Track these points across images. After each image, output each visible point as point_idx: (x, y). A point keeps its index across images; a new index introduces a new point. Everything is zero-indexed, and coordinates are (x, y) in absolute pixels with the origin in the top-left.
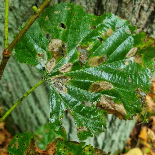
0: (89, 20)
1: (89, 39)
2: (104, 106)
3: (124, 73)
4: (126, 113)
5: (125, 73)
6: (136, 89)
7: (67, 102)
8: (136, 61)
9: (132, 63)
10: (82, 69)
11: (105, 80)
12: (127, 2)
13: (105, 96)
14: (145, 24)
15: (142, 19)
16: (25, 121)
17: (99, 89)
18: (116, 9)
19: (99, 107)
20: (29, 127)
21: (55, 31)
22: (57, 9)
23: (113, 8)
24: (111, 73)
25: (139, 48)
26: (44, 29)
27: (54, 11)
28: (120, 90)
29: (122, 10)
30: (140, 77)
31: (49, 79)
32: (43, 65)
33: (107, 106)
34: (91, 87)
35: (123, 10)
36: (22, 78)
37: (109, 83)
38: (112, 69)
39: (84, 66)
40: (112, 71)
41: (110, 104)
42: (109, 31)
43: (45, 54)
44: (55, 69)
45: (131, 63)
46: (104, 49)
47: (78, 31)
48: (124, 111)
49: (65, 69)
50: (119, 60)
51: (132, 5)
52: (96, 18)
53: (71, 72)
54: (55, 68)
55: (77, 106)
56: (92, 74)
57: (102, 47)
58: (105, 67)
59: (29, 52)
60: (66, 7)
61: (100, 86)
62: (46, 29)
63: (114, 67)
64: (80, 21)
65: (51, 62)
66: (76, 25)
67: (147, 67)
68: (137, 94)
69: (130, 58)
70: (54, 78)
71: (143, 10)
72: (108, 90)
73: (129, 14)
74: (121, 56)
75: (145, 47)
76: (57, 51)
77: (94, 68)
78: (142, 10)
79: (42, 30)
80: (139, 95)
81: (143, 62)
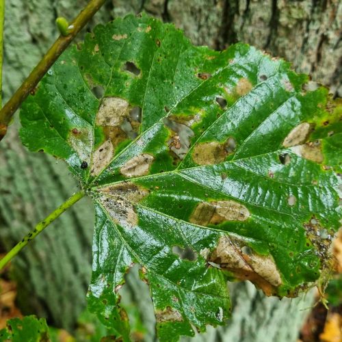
0: (197, 60)
1: (194, 101)
2: (227, 261)
3: (276, 184)
4: (280, 281)
5: (280, 184)
6: (306, 222)
7: (134, 246)
8: (307, 156)
9: (299, 159)
10: (176, 170)
11: (231, 198)
12: (290, 26)
13: (230, 237)
14: (331, 76)
15: (325, 65)
16: (59, 289)
17: (214, 219)
18: (265, 42)
19: (215, 262)
20: (68, 305)
21: (114, 79)
22: (120, 30)
23: (259, 39)
24: (247, 182)
25: (313, 126)
26: (89, 75)
27: (113, 35)
28: (265, 223)
29: (279, 42)
30: (317, 195)
31: (96, 191)
32: (83, 157)
33: (232, 260)
34: (196, 213)
35: (282, 42)
36: (54, 193)
37: (239, 205)
38: (249, 173)
39: (182, 164)
40: (248, 178)
41: (242, 255)
42: (242, 84)
43: (90, 131)
44: (111, 168)
45: (296, 160)
46: (229, 125)
47: (168, 83)
48: (276, 275)
49: (134, 168)
50: (265, 152)
51: (300, 32)
52: (213, 55)
53: (150, 176)
54: (110, 165)
55: (159, 258)
56: (200, 181)
57: (226, 120)
58: (232, 167)
59: (52, 127)
60: (140, 25)
61: (218, 211)
62: (93, 75)
63: (252, 169)
64: (175, 60)
65: (101, 150)
66: (165, 70)
67: (335, 170)
68: (307, 235)
69: (291, 148)
70: (107, 188)
71: (328, 44)
72: (237, 222)
73: (294, 53)
74: (272, 144)
75: (327, 122)
76: (116, 125)
77: (206, 168)
78: (324, 44)
79: (85, 76)
80: (312, 238)
81: (323, 158)
